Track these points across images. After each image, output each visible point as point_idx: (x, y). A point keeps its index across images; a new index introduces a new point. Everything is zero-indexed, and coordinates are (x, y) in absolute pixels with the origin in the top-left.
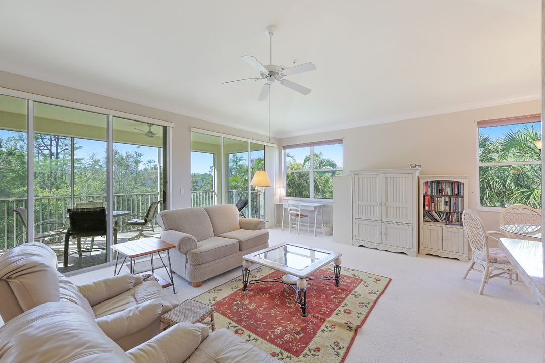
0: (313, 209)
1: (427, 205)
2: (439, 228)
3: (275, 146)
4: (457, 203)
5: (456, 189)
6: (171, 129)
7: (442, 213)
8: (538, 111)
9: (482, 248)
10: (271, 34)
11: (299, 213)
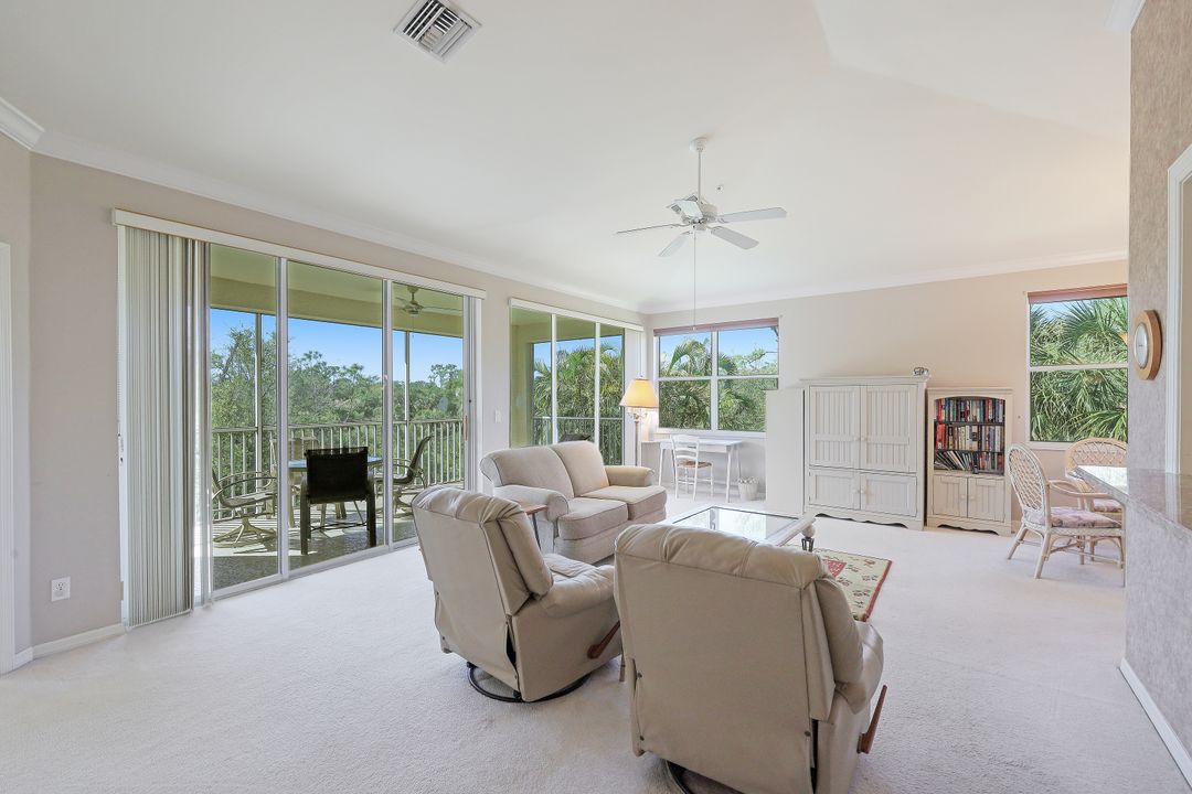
0: (725, 451)
1: (940, 441)
2: (962, 480)
3: (641, 329)
4: (992, 437)
5: (990, 411)
6: (479, 302)
7: (966, 453)
8: (1122, 278)
9: (1040, 505)
10: (700, 150)
11: (696, 459)
